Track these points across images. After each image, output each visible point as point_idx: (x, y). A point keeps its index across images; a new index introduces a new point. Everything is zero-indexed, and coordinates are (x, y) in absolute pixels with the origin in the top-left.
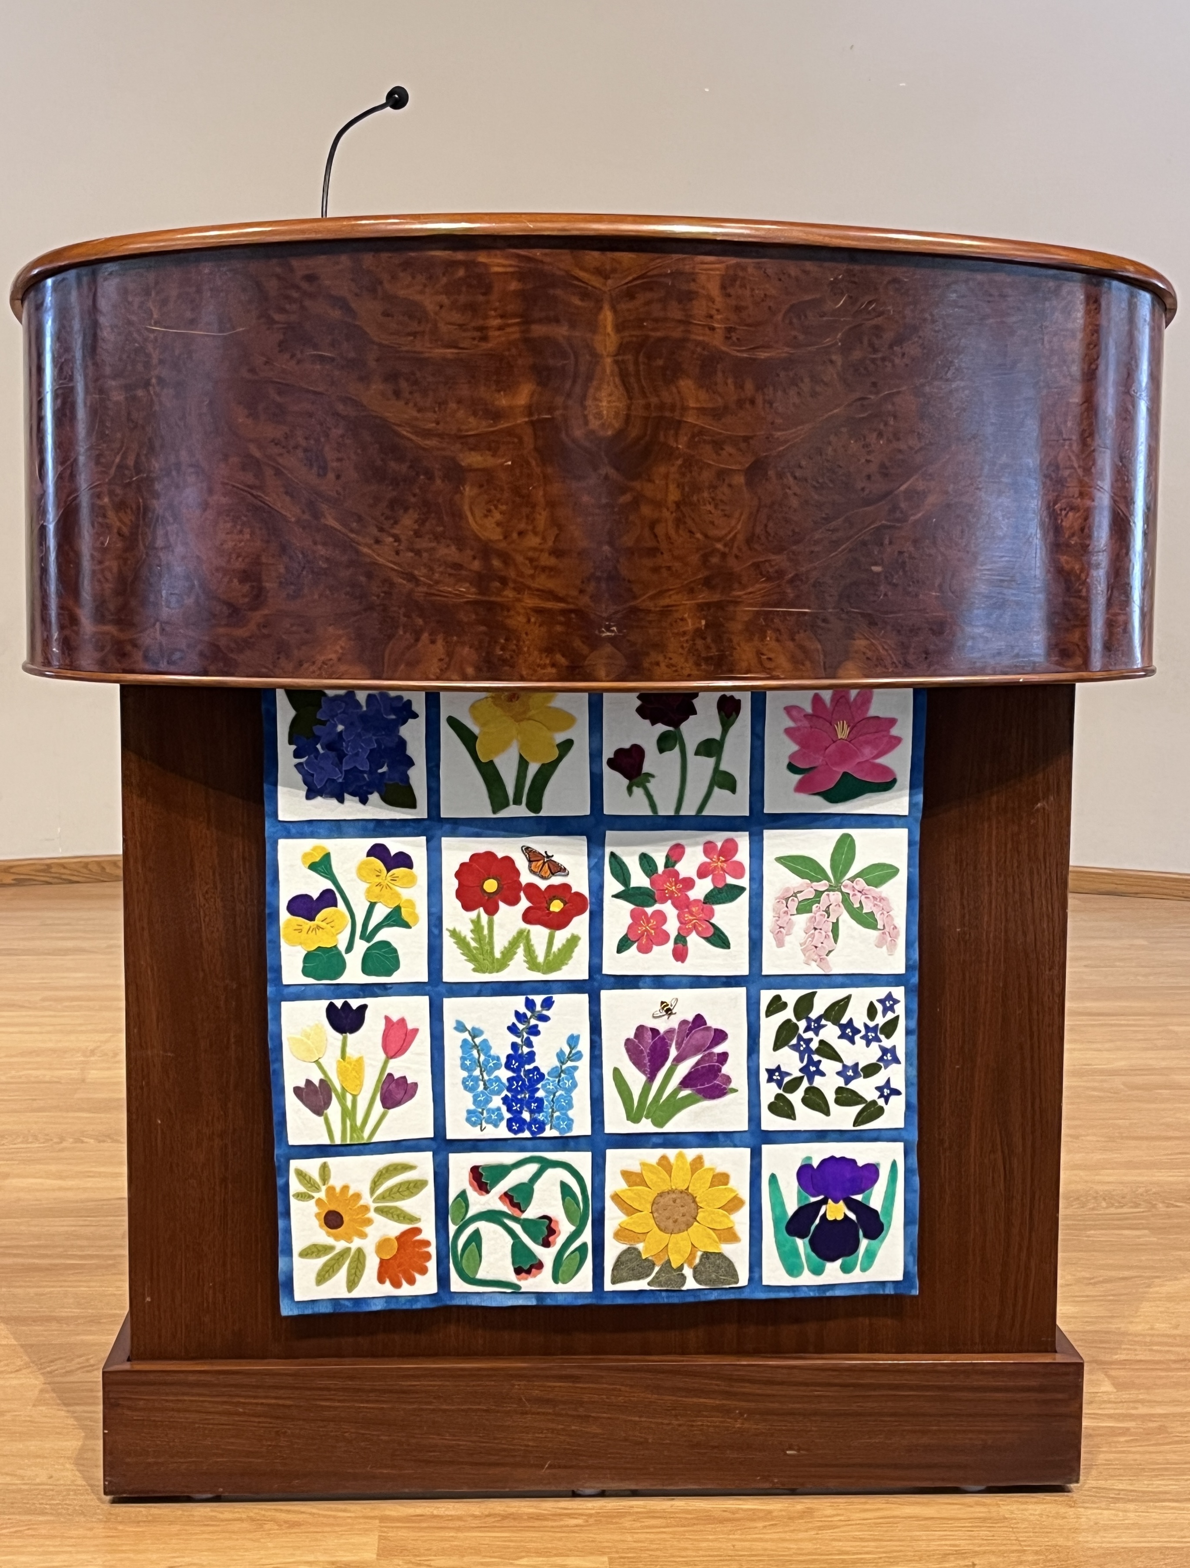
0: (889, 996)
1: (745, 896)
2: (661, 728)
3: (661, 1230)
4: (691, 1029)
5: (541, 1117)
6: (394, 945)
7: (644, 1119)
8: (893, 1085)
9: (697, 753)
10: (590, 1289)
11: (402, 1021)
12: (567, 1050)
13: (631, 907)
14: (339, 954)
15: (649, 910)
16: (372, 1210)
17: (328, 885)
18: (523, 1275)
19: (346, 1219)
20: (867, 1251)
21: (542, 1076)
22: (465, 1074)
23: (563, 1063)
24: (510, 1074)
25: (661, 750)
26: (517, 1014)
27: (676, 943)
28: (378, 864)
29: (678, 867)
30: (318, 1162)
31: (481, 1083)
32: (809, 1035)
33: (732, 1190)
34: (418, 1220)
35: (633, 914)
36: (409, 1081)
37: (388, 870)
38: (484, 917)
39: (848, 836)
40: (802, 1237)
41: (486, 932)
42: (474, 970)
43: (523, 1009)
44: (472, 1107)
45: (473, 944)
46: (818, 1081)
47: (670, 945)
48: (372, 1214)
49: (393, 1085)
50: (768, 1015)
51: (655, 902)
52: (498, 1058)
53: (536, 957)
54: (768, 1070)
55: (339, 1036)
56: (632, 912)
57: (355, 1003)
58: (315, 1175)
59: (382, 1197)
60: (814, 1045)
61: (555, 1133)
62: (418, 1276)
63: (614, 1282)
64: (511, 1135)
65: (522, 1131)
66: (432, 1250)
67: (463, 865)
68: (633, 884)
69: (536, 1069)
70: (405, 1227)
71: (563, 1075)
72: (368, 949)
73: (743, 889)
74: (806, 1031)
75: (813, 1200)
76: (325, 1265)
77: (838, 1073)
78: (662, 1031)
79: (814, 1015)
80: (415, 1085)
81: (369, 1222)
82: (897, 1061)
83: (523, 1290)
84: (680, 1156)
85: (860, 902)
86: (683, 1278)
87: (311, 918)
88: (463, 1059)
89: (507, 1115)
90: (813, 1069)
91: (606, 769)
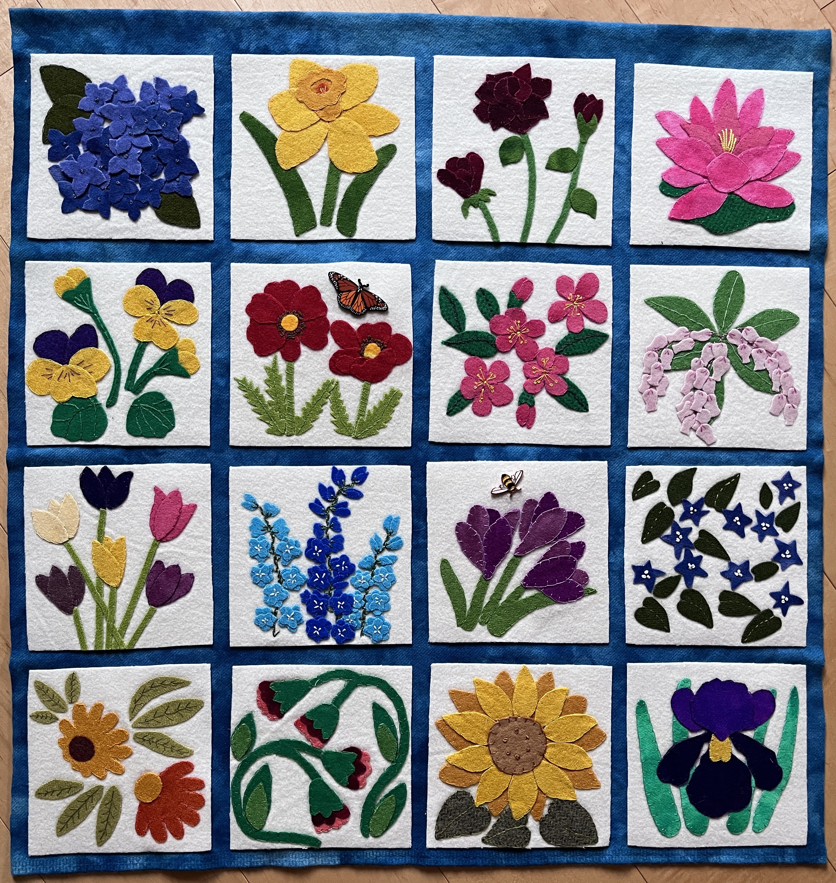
0: (788, 477)
1: (607, 346)
2: (504, 134)
3: (499, 769)
4: (539, 511)
5: (349, 619)
6: (168, 398)
7: (479, 626)
8: (792, 591)
9: (548, 167)
10: (408, 844)
11: (176, 495)
12: (383, 536)
13: (465, 357)
14: (99, 406)
15: (488, 362)
16: (131, 736)
17: (87, 319)
18: (324, 825)
19: (97, 746)
20: (761, 804)
21: (351, 569)
22: (254, 563)
23: (378, 552)
24: (311, 564)
25: (505, 162)
26: (321, 488)
27: (520, 403)
28: (149, 293)
29: (525, 308)
30: (65, 673)
31: (275, 575)
32: (688, 523)
33: (590, 720)
34: (190, 753)
35: (468, 367)
36: (184, 571)
37: (162, 303)
38: (282, 365)
39: (735, 273)
40: (677, 784)
41: (284, 383)
42: (269, 432)
43: (328, 482)
44: (263, 606)
45: (267, 398)
46: (698, 582)
47: (514, 406)
48: (131, 744)
49: (162, 577)
50: (635, 498)
51: (497, 351)
52: (297, 544)
53: (347, 418)
54: (634, 567)
55: (97, 512)
56: (467, 362)
57: (117, 470)
58: (60, 689)
59: (146, 722)
60: (693, 537)
61: (366, 640)
62: (187, 828)
63: (439, 837)
64: (312, 643)
65: (326, 638)
66: (207, 793)
67: (256, 297)
68: (469, 327)
69: (345, 558)
70: (172, 761)
71: (377, 568)
72: (135, 402)
73: (605, 337)
74: (683, 518)
75: (691, 735)
76: (70, 807)
77: (723, 574)
78: (503, 513)
79: (693, 498)
80: (191, 577)
81: (128, 753)
82: (799, 562)
83: (322, 846)
84: (525, 673)
85: (751, 357)
86: (528, 834)
87: (64, 361)
88: (253, 543)
89: (307, 617)
90: (691, 566)
91: (436, 182)
